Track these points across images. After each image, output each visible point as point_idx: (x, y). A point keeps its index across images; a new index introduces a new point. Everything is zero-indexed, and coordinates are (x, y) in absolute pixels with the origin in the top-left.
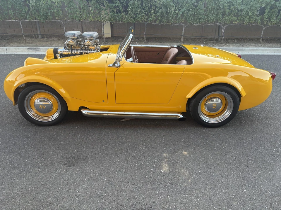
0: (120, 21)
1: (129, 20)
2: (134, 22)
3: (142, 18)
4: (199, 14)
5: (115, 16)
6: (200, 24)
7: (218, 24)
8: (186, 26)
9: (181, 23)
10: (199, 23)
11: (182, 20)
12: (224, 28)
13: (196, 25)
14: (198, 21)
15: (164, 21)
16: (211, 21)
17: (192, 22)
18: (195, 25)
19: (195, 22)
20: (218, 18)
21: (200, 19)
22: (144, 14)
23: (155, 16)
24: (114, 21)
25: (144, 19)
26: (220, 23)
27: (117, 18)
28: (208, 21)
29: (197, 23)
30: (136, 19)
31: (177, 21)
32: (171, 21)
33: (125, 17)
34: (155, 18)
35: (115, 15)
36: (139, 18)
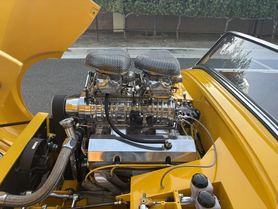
0: (147, 12)
1: (160, 12)
2: (166, 14)
3: (176, 9)
4: (249, 4)
5: (143, 5)
6: (249, 17)
7: (270, 18)
8: (230, 20)
9: (225, 16)
10: (247, 16)
11: (227, 12)
12: (277, 24)
13: (244, 19)
14: (247, 13)
15: (204, 13)
16: (263, 14)
17: (239, 16)
18: (242, 19)
19: (243, 15)
20: (271, 11)
21: (250, 11)
22: (180, 3)
23: (193, 7)
24: (140, 12)
25: (179, 11)
26: (273, 17)
27: (145, 9)
28: (259, 13)
29: (245, 16)
30: (169, 10)
31: (221, 14)
32: (214, 14)
33: (155, 6)
34: (193, 9)
35: (143, 3)
36: (173, 8)
